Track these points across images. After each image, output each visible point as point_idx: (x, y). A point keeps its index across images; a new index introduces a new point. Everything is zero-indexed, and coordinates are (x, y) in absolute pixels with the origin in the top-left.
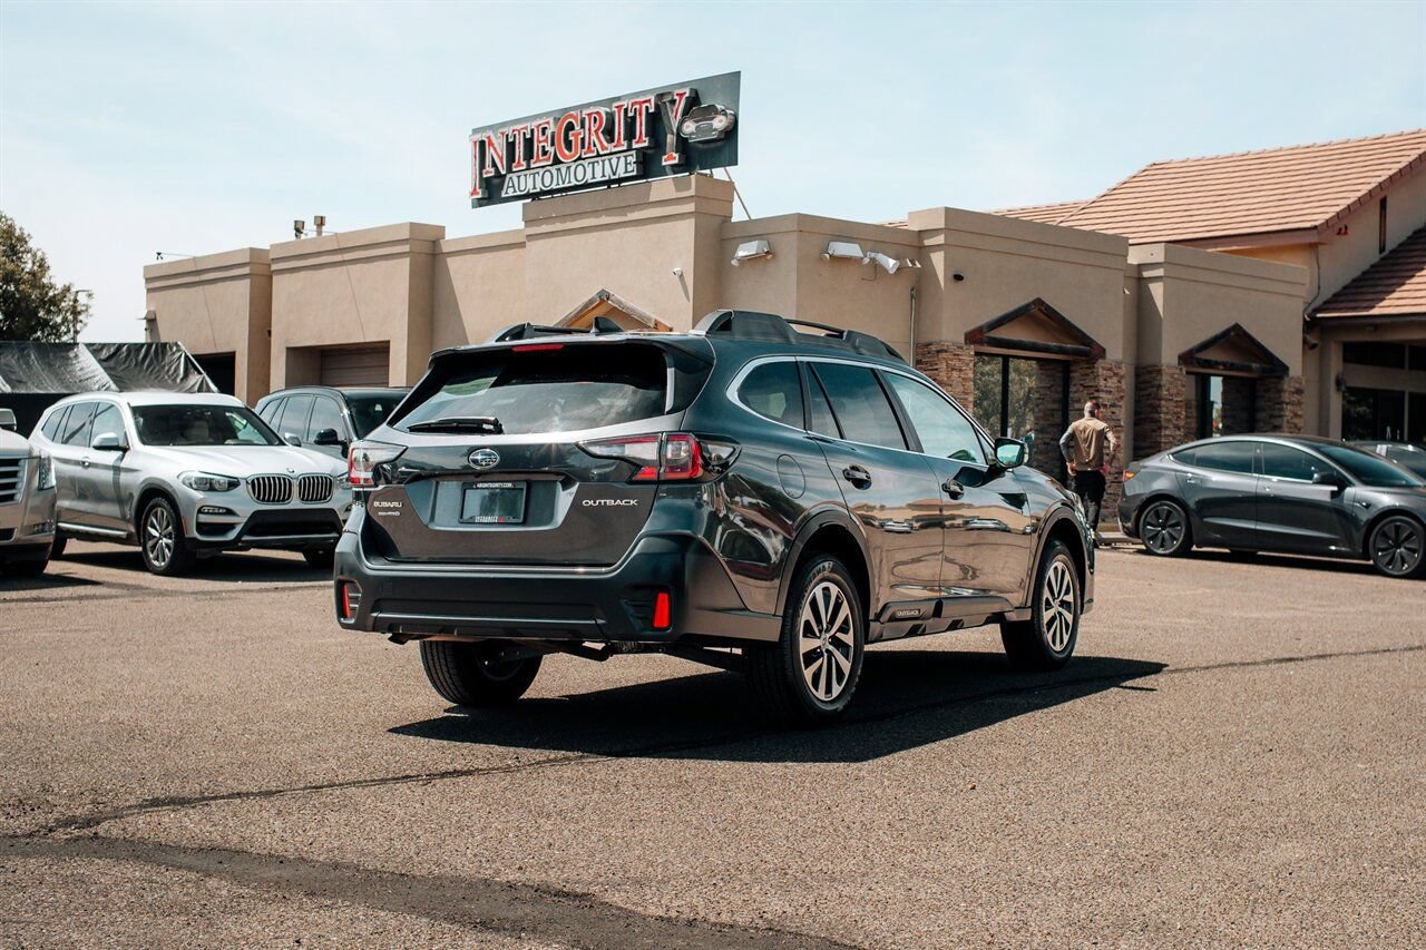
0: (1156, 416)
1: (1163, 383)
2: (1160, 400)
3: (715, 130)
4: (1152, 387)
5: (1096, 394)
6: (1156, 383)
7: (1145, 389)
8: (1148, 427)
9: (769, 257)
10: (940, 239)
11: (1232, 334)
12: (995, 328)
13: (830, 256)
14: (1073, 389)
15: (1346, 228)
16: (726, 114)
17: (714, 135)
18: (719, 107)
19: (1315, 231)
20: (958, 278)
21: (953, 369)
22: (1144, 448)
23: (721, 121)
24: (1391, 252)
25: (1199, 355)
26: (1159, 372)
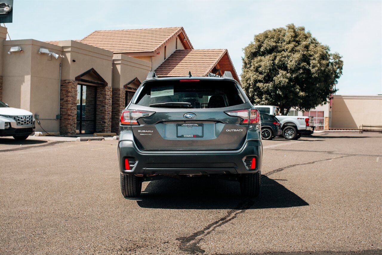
0: (118, 102)
1: (120, 93)
2: (120, 98)
3: (5, 11)
4: (117, 94)
5: (105, 96)
6: (119, 93)
7: (115, 95)
8: (116, 105)
9: (22, 52)
10: (69, 49)
11: (135, 80)
12: (83, 76)
13: (41, 52)
14: (98, 94)
15: (159, 52)
16: (9, 7)
17: (4, 13)
18: (6, 4)
19: (152, 53)
20: (74, 61)
21: (72, 88)
22: (114, 112)
23: (7, 9)
24: (167, 59)
25: (128, 86)
26: (119, 90)
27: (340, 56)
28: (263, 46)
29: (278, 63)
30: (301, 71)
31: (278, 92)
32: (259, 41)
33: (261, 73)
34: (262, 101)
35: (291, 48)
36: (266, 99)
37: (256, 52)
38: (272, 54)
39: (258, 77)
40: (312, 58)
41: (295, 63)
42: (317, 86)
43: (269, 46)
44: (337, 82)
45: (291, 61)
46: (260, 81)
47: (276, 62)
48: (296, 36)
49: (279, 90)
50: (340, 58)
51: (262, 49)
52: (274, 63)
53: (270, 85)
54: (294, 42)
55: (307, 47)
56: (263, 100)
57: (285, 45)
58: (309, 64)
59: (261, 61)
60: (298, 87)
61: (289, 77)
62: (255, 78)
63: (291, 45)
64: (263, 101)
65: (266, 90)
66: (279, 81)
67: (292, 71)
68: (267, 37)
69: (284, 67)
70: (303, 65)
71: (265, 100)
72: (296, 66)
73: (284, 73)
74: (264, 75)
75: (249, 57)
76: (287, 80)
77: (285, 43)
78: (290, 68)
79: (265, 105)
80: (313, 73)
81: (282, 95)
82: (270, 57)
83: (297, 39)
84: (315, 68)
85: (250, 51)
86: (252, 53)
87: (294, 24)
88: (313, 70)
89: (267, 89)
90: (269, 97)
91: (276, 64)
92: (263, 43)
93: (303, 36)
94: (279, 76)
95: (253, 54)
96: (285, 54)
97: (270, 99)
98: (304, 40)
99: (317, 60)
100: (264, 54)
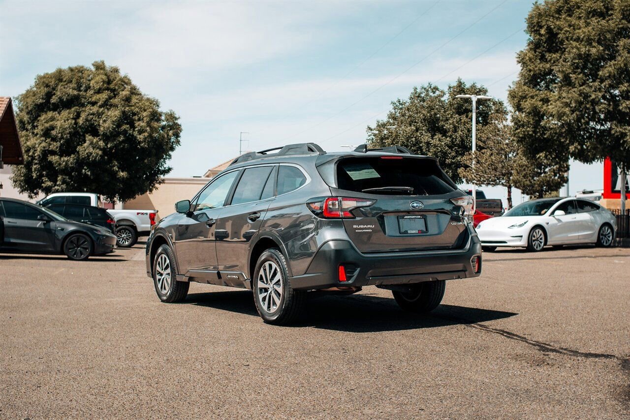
27: (177, 116)
28: (54, 94)
29: (83, 124)
30: (122, 138)
31: (84, 171)
32: (47, 86)
33: (54, 139)
34: (55, 186)
35: (103, 100)
36: (64, 182)
37: (42, 103)
38: (73, 109)
39: (50, 146)
40: (136, 118)
41: (112, 124)
42: (146, 163)
43: (67, 95)
44: (171, 156)
45: (105, 121)
46: (53, 153)
47: (81, 121)
48: (109, 82)
49: (85, 167)
50: (176, 119)
51: (54, 100)
52: (76, 123)
53: (71, 159)
54: (108, 91)
55: (128, 100)
56: (58, 183)
57: (92, 94)
58: (133, 126)
59: (53, 119)
60: (116, 163)
61: (102, 147)
62: (44, 147)
63: (104, 96)
64: (59, 185)
65: (64, 168)
66: (87, 154)
67: (106, 138)
68: (61, 80)
69: (93, 130)
70: (125, 129)
71: (62, 184)
72: (114, 129)
73: (95, 141)
74: (60, 142)
75: (31, 111)
76: (100, 153)
77: (92, 92)
78: (104, 133)
79: (62, 191)
80: (140, 143)
81: (91, 175)
82: (69, 113)
83: (112, 86)
84: (144, 134)
85: (33, 102)
86: (36, 105)
87: (105, 62)
88: (140, 137)
89: (65, 166)
90: (69, 179)
91: (80, 124)
92: (54, 89)
93: (119, 82)
94: (85, 145)
95: (38, 108)
96: (95, 109)
97: (71, 181)
98: (122, 89)
99: (145, 121)
100: (56, 108)
